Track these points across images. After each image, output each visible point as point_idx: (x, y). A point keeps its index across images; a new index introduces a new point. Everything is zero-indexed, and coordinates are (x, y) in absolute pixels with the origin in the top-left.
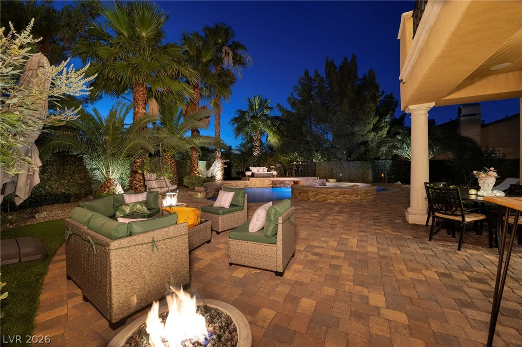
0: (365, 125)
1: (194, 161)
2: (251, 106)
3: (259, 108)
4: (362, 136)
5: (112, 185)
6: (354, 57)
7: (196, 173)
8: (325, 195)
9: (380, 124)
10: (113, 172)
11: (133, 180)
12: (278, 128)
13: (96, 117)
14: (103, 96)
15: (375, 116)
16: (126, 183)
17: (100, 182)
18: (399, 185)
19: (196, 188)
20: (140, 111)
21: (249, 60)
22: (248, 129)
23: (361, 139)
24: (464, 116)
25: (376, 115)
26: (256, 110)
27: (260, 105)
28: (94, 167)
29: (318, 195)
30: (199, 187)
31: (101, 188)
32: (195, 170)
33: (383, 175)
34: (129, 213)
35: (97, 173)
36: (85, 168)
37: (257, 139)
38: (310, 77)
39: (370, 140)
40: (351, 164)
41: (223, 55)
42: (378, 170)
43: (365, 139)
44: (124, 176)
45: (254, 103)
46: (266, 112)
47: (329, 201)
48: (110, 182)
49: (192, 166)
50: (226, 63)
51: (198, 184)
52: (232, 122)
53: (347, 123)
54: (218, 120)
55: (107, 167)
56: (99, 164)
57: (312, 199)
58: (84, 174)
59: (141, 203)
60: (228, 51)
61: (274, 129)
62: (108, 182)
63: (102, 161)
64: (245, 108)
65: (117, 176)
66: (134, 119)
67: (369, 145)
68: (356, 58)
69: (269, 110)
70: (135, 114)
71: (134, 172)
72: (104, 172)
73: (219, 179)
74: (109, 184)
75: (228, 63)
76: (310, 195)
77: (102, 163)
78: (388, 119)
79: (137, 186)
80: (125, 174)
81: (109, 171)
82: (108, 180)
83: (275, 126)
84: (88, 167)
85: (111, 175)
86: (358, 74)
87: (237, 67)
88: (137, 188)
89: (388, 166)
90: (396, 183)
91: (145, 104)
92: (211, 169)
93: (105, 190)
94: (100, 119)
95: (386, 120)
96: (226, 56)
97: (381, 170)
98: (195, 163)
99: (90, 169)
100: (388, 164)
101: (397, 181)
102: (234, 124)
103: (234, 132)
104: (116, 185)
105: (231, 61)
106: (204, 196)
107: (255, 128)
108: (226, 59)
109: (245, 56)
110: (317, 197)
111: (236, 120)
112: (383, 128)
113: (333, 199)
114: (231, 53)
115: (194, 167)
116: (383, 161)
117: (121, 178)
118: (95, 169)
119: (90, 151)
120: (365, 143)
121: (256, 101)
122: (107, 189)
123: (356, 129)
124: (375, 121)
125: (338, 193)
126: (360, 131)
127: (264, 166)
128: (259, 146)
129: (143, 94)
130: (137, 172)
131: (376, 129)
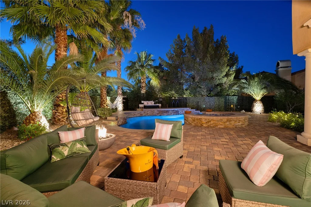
0: (222, 72)
1: (103, 96)
2: (139, 59)
3: (146, 59)
4: (219, 79)
5: (37, 117)
6: (212, 27)
7: (105, 105)
8: (216, 122)
9: (229, 72)
10: (38, 106)
11: (56, 113)
12: (159, 75)
13: (20, 55)
14: (26, 40)
15: (227, 67)
16: (49, 115)
17: (24, 115)
18: (244, 112)
19: (108, 118)
20: (62, 53)
21: (142, 23)
22: (137, 75)
23: (218, 82)
24: (281, 67)
25: (228, 65)
26: (143, 61)
27: (146, 58)
28: (18, 101)
29: (210, 122)
30: (110, 116)
31: (26, 120)
32: (104, 103)
33: (232, 106)
34: (68, 156)
35: (21, 106)
36: (9, 102)
37: (144, 82)
38: (181, 39)
39: (224, 82)
40: (211, 99)
41: (124, 18)
42: (229, 102)
43: (221, 82)
44: (47, 110)
45: (141, 56)
46: (150, 63)
47: (219, 126)
48: (35, 115)
49: (102, 100)
50: (126, 24)
51: (109, 114)
52: (126, 69)
53: (209, 71)
54: (120, 67)
55: (32, 101)
56: (24, 98)
57: (205, 125)
58: (8, 108)
59: (80, 141)
60: (128, 15)
61: (156, 75)
62: (33, 115)
63: (26, 95)
64: (135, 60)
65: (42, 110)
66: (56, 60)
67: (223, 86)
68: (213, 27)
69: (152, 62)
70: (57, 55)
71: (56, 106)
72: (29, 105)
73: (121, 110)
74: (34, 117)
75: (128, 24)
76: (202, 122)
77: (26, 98)
78: (234, 68)
79: (60, 117)
80: (48, 107)
81: (34, 105)
82: (33, 113)
83: (157, 73)
84: (13, 101)
85: (36, 108)
86: (214, 38)
87: (133, 29)
88: (60, 119)
89: (235, 100)
90: (242, 112)
91: (66, 47)
92: (115, 102)
93: (30, 123)
94: (25, 57)
95: (233, 69)
96: (126, 18)
97: (231, 102)
98: (105, 98)
99: (14, 103)
100: (235, 99)
101: (242, 110)
102: (127, 71)
103: (127, 76)
104: (41, 117)
105: (130, 22)
106: (117, 124)
107: (143, 74)
108: (126, 21)
109: (140, 20)
110: (210, 123)
111: (129, 68)
112: (231, 74)
113: (222, 125)
114: (130, 17)
115: (104, 101)
116: (232, 97)
117: (44, 111)
118: (19, 103)
119: (14, 85)
120: (220, 85)
121: (143, 55)
122: (32, 122)
123: (215, 75)
124: (227, 70)
125: (226, 120)
126: (217, 76)
127: (151, 100)
128: (145, 87)
129: (64, 39)
130: (59, 105)
131: (227, 75)
